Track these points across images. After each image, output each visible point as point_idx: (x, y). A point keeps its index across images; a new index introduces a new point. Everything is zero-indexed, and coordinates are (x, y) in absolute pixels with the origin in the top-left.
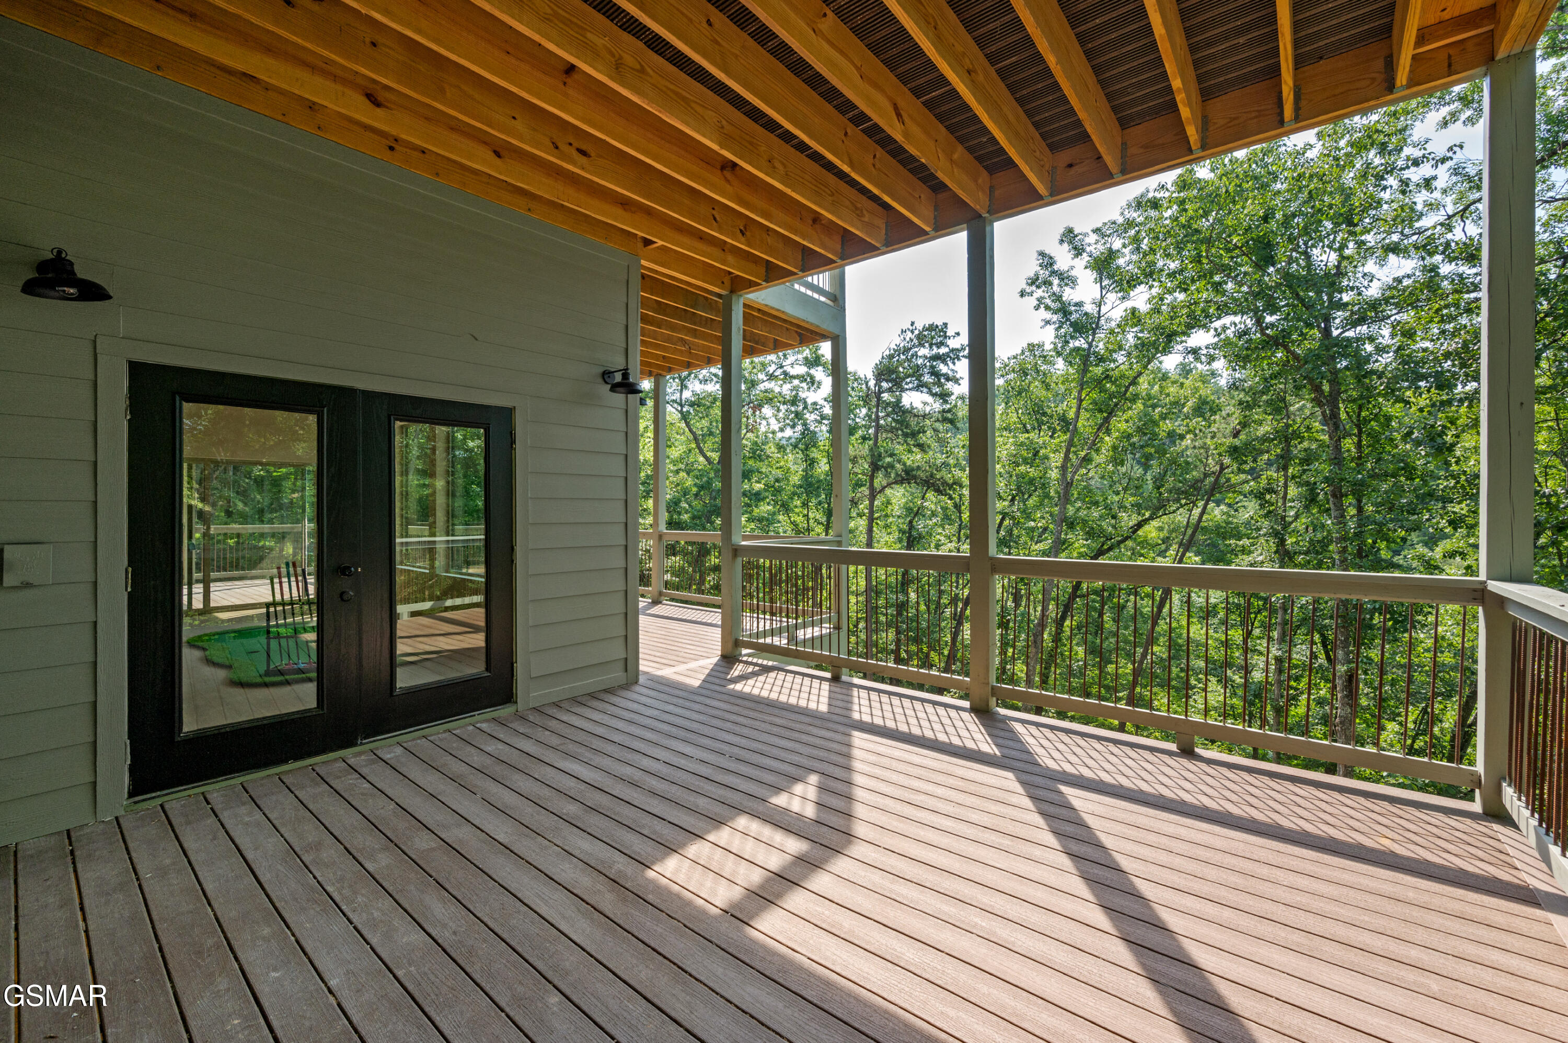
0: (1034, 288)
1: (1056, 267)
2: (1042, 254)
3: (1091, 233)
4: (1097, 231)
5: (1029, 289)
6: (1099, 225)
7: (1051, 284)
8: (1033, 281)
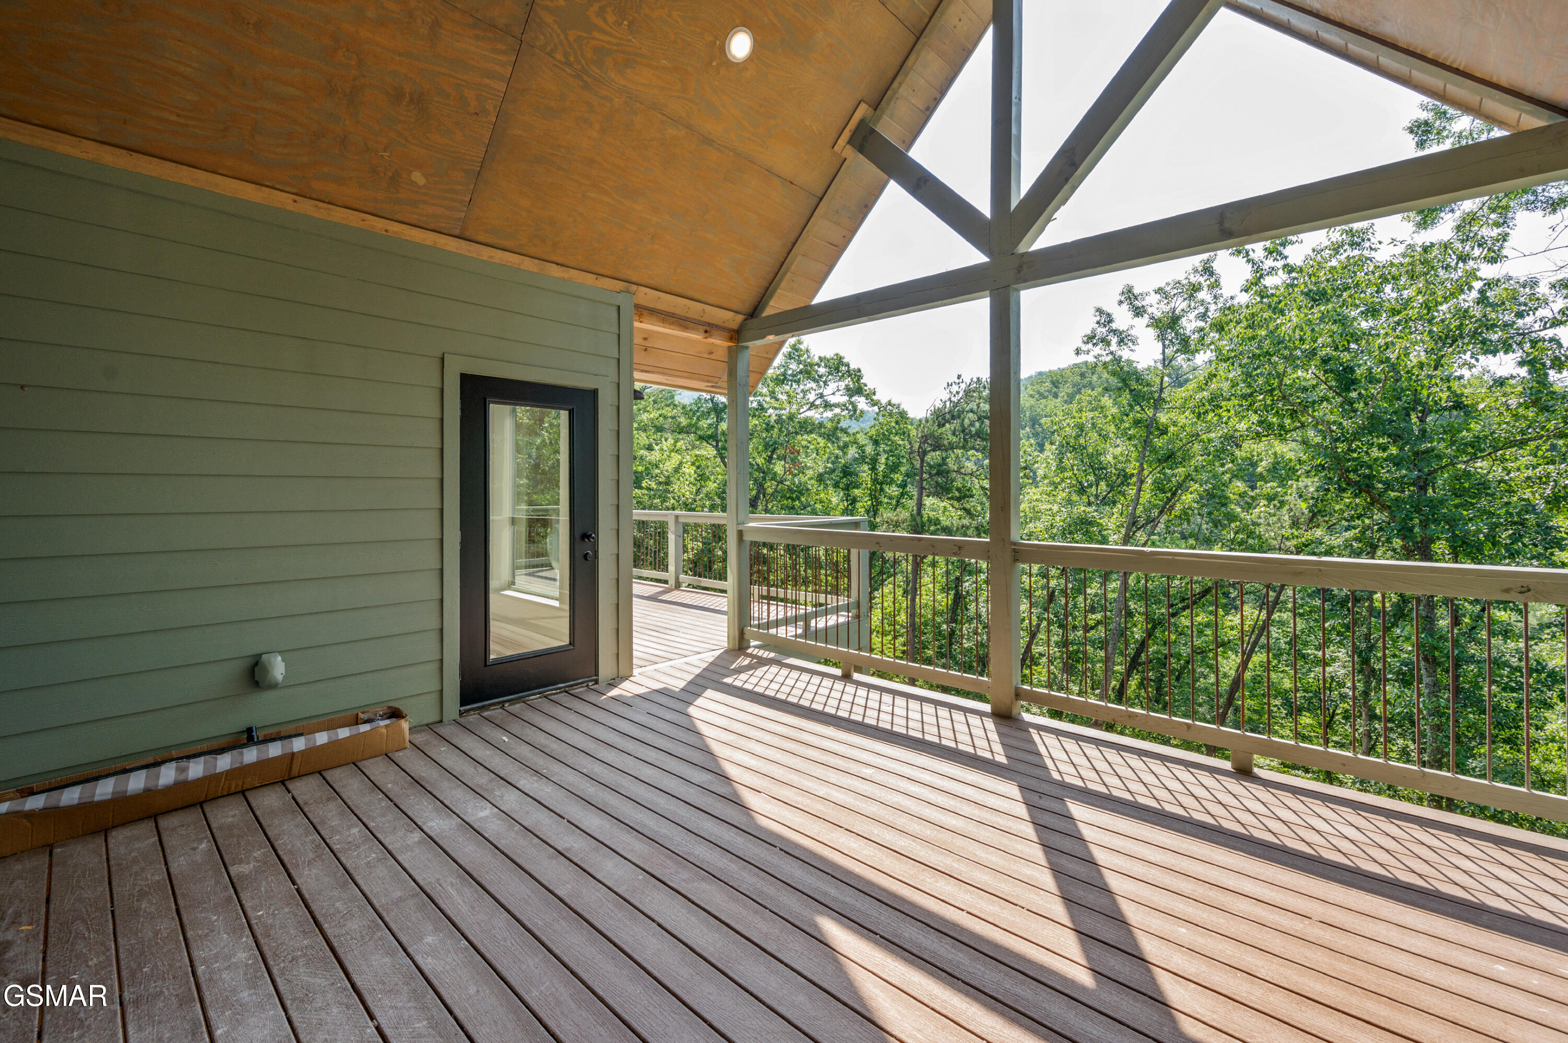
0: (1090, 346)
1: (1114, 326)
2: (1100, 311)
3: (1153, 293)
4: (1159, 291)
5: (1085, 348)
6: (1162, 285)
7: (1108, 344)
8: (1090, 338)
